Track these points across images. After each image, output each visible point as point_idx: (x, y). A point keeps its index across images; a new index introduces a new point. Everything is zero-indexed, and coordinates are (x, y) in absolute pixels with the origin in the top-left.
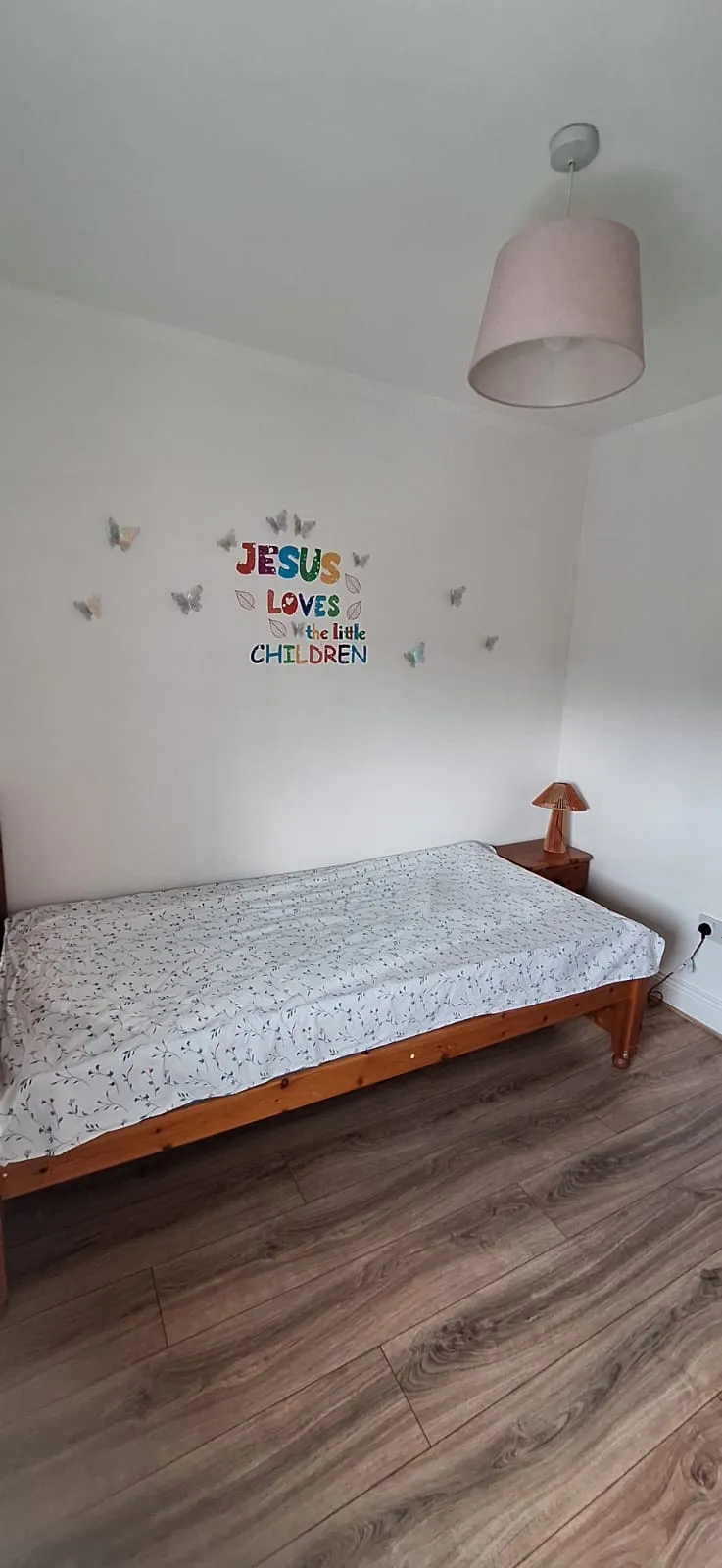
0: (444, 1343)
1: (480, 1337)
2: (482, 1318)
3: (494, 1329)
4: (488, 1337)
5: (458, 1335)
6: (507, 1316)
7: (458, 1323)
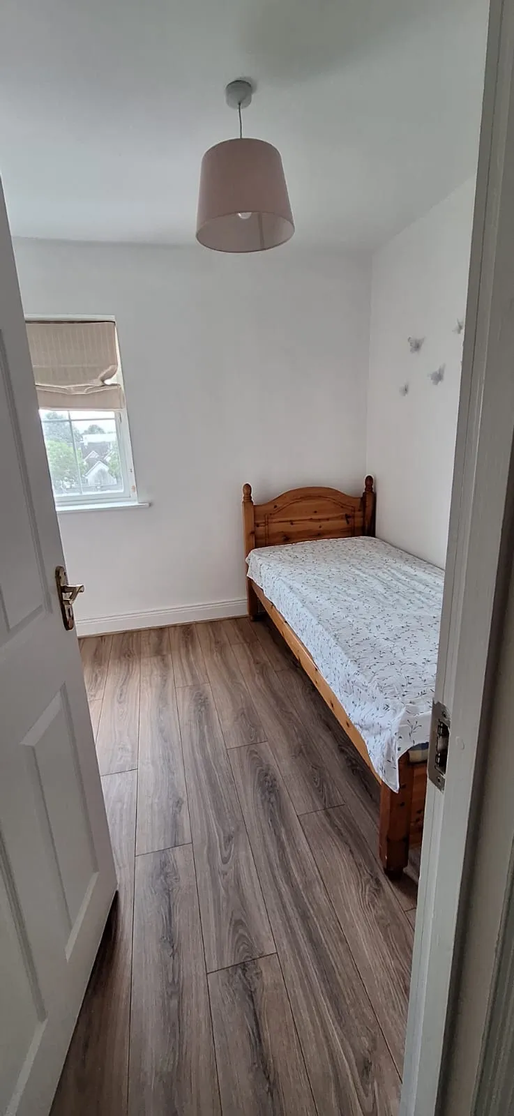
0: (268, 778)
1: (267, 793)
2: (276, 798)
3: (269, 801)
4: (266, 798)
5: (270, 784)
6: (274, 810)
7: (275, 786)
